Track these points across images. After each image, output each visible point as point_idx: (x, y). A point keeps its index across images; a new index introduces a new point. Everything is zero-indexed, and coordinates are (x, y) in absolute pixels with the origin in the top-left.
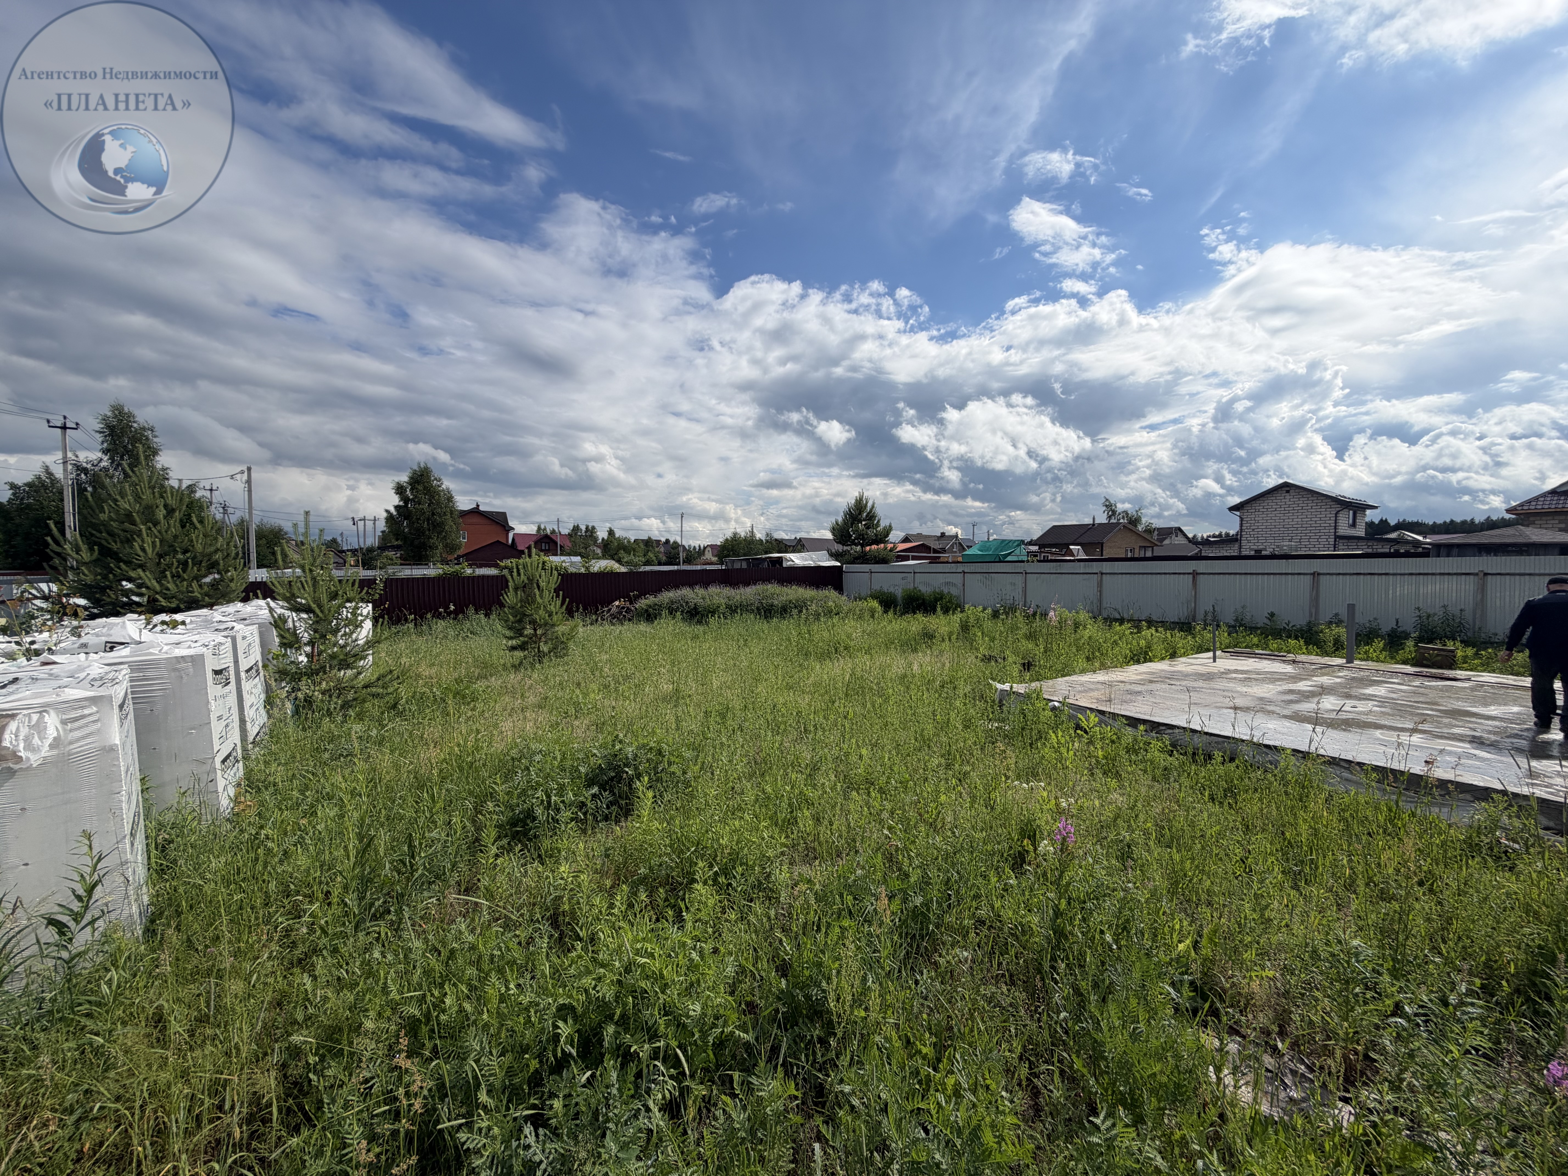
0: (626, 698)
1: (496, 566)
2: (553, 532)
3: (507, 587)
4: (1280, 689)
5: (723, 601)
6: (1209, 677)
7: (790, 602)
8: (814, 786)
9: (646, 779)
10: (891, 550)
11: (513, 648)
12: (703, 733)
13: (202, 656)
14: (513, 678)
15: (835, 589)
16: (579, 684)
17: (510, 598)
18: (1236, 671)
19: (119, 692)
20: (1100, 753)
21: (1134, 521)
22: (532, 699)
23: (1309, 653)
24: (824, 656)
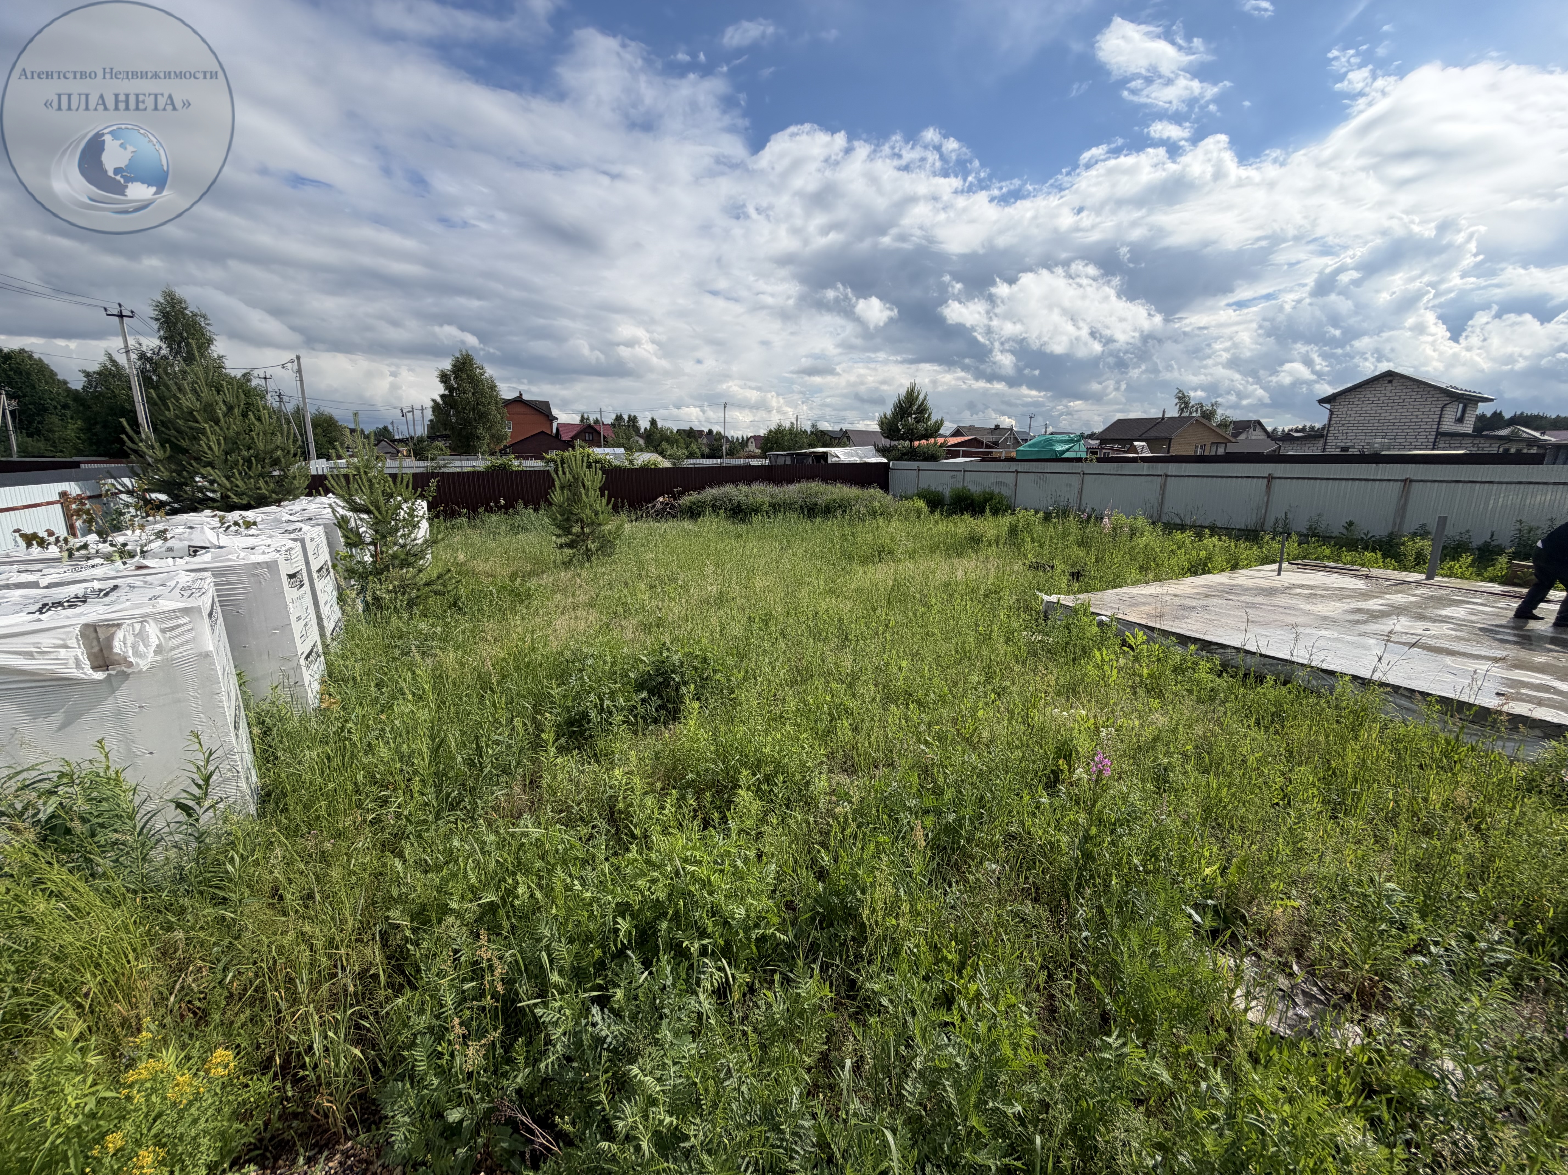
0: (671, 599)
1: (542, 458)
2: (597, 421)
3: (554, 486)
4: (1347, 607)
5: (766, 499)
6: (1271, 592)
7: (834, 501)
8: (854, 695)
9: (692, 686)
10: (941, 446)
11: (561, 547)
12: (747, 638)
13: (275, 562)
14: (564, 575)
15: (881, 488)
16: (626, 584)
17: (557, 497)
18: (1301, 586)
19: (205, 602)
20: (1145, 671)
21: (1208, 415)
22: (582, 598)
23: (1385, 567)
24: (867, 560)
